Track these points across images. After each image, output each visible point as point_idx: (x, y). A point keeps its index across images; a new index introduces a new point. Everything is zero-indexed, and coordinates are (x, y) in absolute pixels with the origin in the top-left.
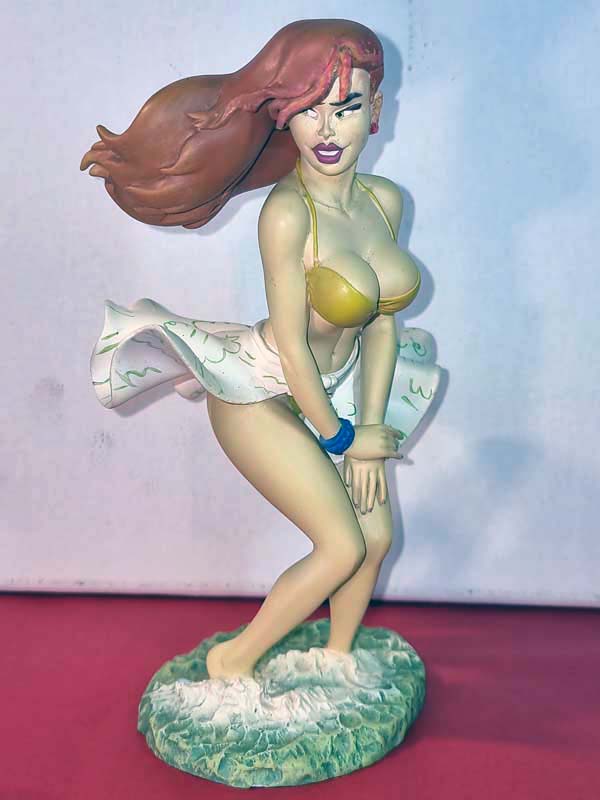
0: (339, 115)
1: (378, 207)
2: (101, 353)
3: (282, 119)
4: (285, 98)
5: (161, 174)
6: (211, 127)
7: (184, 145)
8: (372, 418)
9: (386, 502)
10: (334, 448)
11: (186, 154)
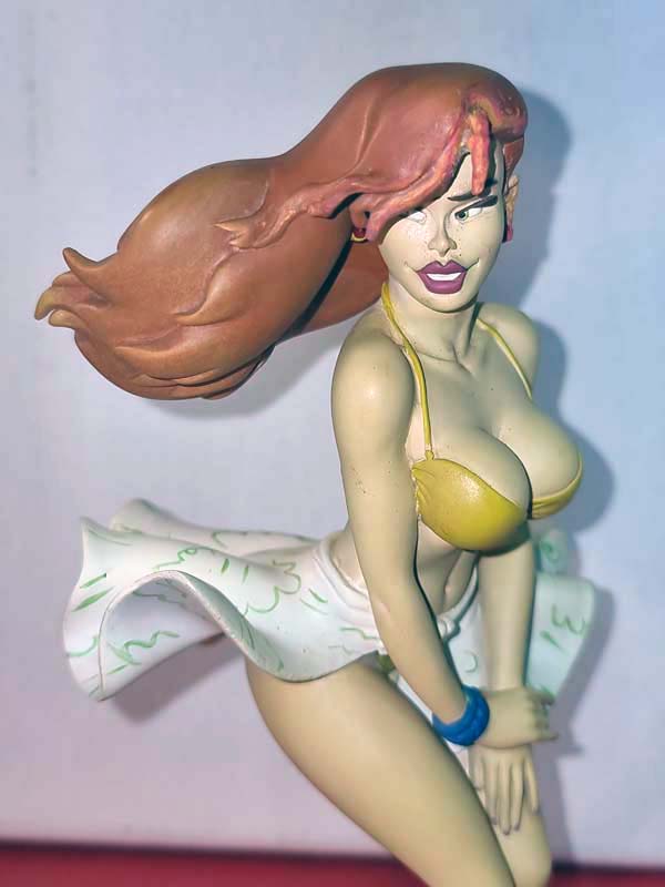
0: (461, 215)
1: (509, 355)
2: (80, 608)
3: (373, 226)
4: (379, 193)
5: (176, 323)
6: (256, 244)
7: (213, 276)
8: (506, 679)
9: (539, 812)
10: (461, 737)
11: (216, 290)
